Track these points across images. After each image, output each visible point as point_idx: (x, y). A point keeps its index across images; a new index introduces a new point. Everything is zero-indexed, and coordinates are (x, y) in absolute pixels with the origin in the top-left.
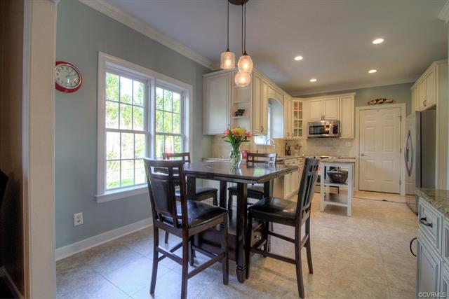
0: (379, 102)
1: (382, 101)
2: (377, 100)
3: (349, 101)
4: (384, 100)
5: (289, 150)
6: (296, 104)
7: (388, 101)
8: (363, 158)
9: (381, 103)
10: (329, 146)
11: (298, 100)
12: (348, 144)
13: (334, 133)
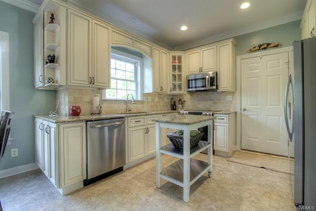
0: (262, 47)
1: (265, 46)
2: (260, 46)
3: (227, 50)
4: (268, 45)
5: (175, 105)
6: (174, 58)
7: (272, 45)
8: (246, 113)
9: (265, 48)
10: (210, 100)
11: (177, 54)
12: (229, 98)
13: (211, 86)
